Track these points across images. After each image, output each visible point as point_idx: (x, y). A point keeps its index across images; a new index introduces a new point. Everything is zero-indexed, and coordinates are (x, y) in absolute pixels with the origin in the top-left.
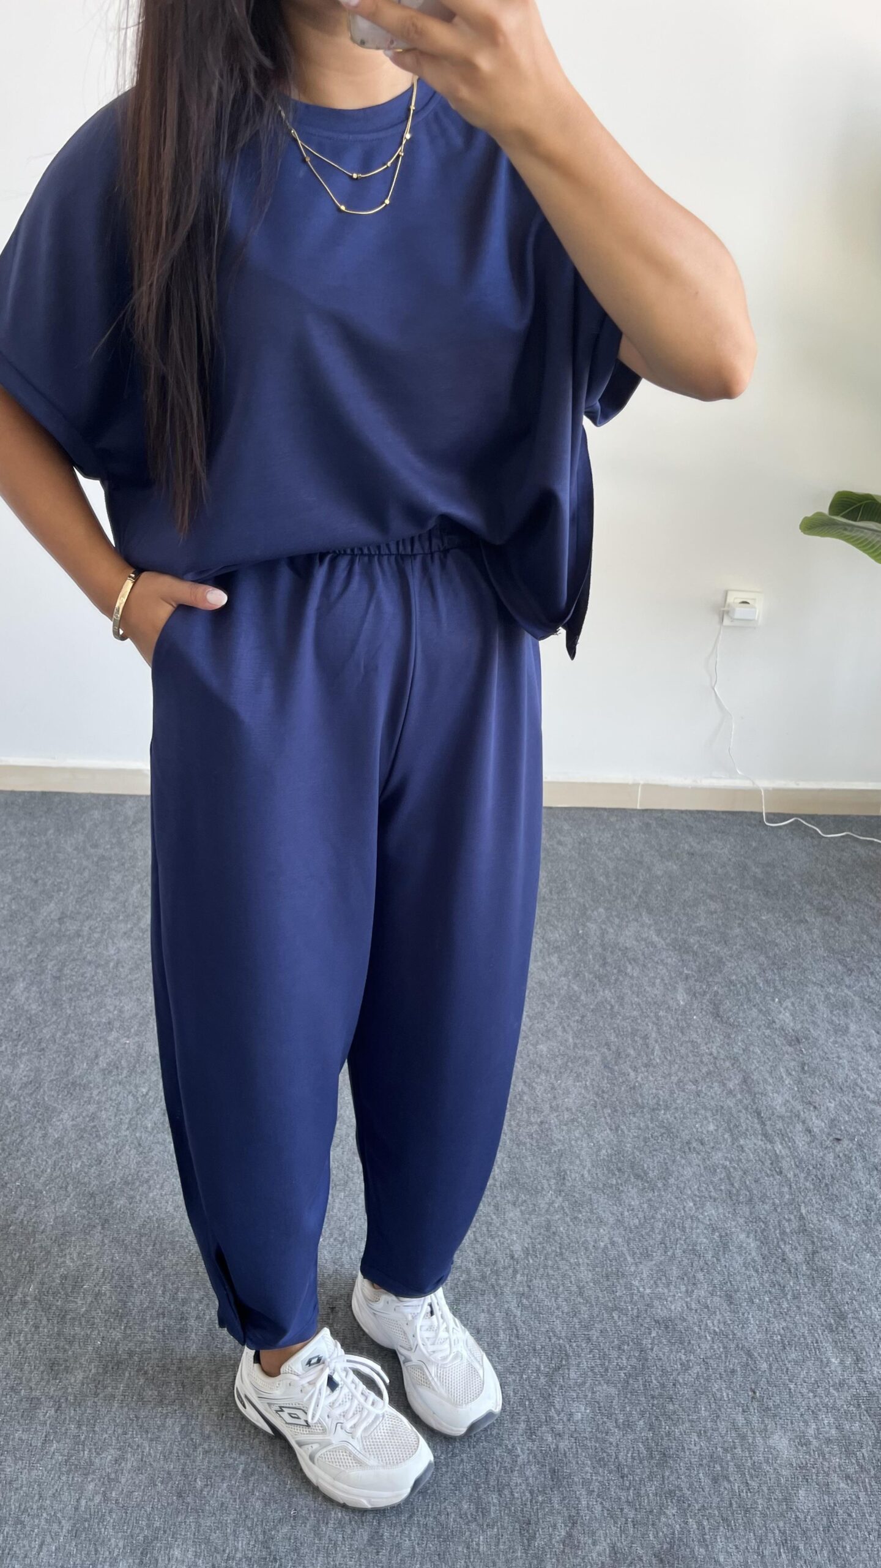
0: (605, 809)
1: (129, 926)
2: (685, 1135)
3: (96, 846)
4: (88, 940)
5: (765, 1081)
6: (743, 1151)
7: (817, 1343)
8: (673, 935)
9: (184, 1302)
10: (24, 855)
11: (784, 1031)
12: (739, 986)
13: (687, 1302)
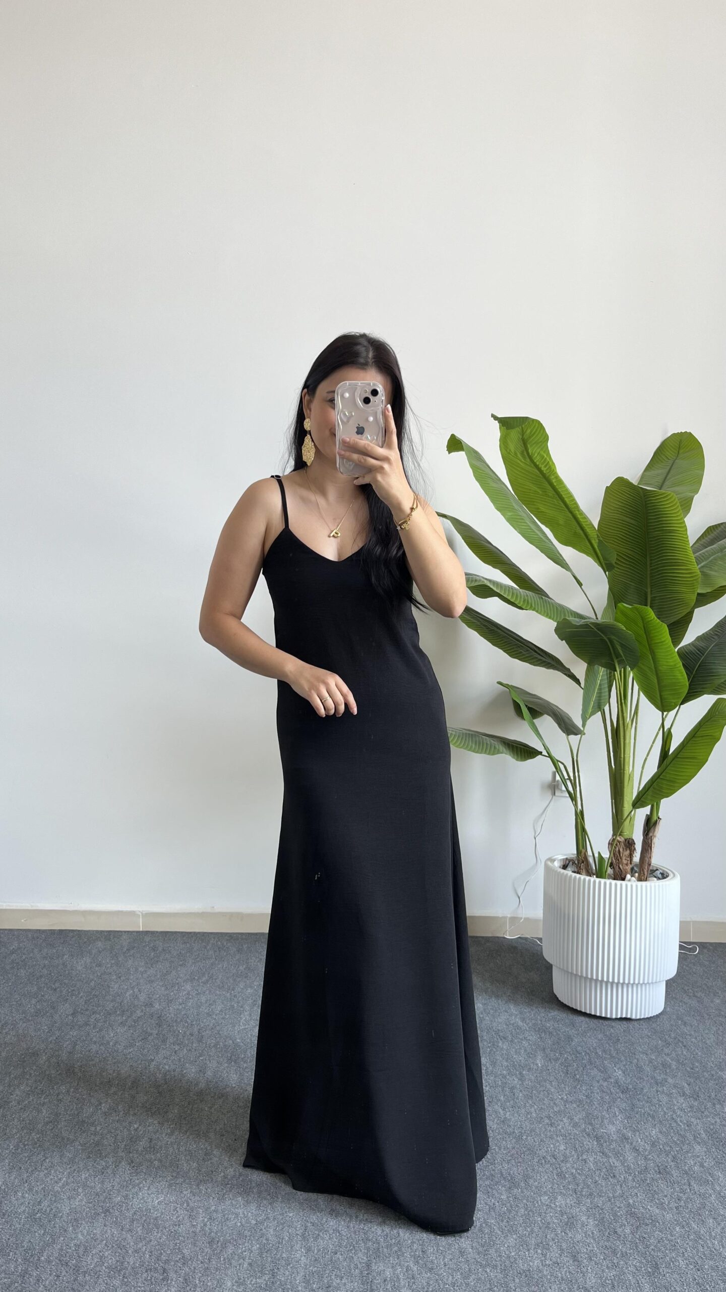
0: (483, 937)
1: (124, 1018)
2: (542, 1153)
3: (100, 965)
4: (94, 1027)
5: (603, 1118)
6: (585, 1162)
7: (638, 1283)
8: (533, 1022)
9: (167, 1262)
10: (46, 972)
11: (617, 1082)
12: (583, 1054)
13: (542, 1261)
